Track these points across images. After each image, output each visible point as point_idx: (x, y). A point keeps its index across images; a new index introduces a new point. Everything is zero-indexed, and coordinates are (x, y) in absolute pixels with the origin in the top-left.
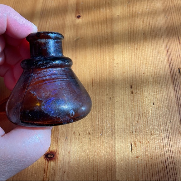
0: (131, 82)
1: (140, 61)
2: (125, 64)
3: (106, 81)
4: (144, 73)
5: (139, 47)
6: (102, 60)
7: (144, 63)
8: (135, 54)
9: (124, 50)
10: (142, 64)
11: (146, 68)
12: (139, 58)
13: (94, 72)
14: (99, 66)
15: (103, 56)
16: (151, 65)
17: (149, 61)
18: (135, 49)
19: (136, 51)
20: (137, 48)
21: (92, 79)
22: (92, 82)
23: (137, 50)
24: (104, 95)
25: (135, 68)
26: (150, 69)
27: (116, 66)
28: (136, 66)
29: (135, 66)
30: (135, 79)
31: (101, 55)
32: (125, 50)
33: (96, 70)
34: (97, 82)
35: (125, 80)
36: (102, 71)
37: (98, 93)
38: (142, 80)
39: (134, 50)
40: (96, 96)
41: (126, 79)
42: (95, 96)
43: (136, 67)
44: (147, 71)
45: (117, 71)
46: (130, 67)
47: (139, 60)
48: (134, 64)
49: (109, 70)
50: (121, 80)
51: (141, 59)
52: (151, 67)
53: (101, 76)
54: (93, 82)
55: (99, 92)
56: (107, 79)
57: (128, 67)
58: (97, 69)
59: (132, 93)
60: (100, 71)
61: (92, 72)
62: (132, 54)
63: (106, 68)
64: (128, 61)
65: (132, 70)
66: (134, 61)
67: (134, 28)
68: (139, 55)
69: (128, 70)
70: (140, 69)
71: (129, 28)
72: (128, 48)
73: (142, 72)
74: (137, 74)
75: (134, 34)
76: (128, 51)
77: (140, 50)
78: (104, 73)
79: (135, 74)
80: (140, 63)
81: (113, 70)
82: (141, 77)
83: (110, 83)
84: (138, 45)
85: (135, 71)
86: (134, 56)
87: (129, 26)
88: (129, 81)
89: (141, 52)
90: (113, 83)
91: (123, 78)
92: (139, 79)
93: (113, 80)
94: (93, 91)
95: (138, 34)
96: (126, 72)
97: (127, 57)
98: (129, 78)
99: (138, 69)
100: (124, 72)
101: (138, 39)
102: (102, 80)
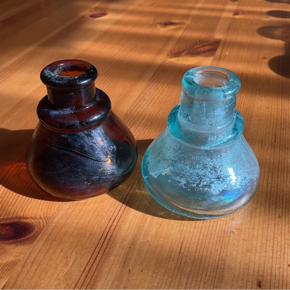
0: (261, 274)
1: (283, 240)
2: (253, 236)
3: (209, 254)
4: (289, 266)
5: (284, 214)
8: (275, 224)
9: (255, 210)
10: (286, 246)
12: (283, 234)
18: (277, 216)
19: (277, 220)
20: (281, 215)
21: (181, 240)
22: (180, 245)
23: (280, 219)
24: (199, 279)
27: (235, 232)
28: (275, 247)
29: (272, 245)
30: (270, 271)
32: (258, 210)
34: (190, 250)
35: (249, 266)
36: (206, 232)
37: (188, 272)
38: (283, 277)
39: (274, 216)
40: (182, 277)
41: (251, 264)
42: (179, 276)
43: (275, 250)
45: (235, 241)
46: (263, 243)
47: (283, 237)
48: (272, 241)
49: (219, 235)
50: (240, 263)
51: (287, 237)
53: (201, 240)
54: (183, 246)
55: (190, 271)
56: (213, 251)
57: (259, 243)
62: (270, 222)
63: (214, 229)
64: (260, 232)
65: (266, 252)
66: (272, 237)
67: (279, 180)
68: (283, 228)
69: (258, 248)
70: (282, 256)
71: (270, 178)
72: (263, 209)
73: (286, 262)
74: (274, 262)
75: (279, 191)
76: (262, 214)
77: (287, 221)
78: (208, 238)
79: (271, 260)
80: (283, 242)
81: (227, 239)
82: (281, 271)
83: (217, 261)
84: (283, 211)
85: (271, 255)
86: (273, 225)
87: (270, 174)
88: (256, 270)
89: (287, 224)
90: (223, 262)
91: (246, 260)
92: (277, 274)
93: (224, 258)
94: (178, 265)
95: (285, 192)
96: (254, 252)
97: (259, 224)
98: (257, 263)
99: (279, 253)
100: (250, 249)
101: (284, 201)
102: (202, 249)
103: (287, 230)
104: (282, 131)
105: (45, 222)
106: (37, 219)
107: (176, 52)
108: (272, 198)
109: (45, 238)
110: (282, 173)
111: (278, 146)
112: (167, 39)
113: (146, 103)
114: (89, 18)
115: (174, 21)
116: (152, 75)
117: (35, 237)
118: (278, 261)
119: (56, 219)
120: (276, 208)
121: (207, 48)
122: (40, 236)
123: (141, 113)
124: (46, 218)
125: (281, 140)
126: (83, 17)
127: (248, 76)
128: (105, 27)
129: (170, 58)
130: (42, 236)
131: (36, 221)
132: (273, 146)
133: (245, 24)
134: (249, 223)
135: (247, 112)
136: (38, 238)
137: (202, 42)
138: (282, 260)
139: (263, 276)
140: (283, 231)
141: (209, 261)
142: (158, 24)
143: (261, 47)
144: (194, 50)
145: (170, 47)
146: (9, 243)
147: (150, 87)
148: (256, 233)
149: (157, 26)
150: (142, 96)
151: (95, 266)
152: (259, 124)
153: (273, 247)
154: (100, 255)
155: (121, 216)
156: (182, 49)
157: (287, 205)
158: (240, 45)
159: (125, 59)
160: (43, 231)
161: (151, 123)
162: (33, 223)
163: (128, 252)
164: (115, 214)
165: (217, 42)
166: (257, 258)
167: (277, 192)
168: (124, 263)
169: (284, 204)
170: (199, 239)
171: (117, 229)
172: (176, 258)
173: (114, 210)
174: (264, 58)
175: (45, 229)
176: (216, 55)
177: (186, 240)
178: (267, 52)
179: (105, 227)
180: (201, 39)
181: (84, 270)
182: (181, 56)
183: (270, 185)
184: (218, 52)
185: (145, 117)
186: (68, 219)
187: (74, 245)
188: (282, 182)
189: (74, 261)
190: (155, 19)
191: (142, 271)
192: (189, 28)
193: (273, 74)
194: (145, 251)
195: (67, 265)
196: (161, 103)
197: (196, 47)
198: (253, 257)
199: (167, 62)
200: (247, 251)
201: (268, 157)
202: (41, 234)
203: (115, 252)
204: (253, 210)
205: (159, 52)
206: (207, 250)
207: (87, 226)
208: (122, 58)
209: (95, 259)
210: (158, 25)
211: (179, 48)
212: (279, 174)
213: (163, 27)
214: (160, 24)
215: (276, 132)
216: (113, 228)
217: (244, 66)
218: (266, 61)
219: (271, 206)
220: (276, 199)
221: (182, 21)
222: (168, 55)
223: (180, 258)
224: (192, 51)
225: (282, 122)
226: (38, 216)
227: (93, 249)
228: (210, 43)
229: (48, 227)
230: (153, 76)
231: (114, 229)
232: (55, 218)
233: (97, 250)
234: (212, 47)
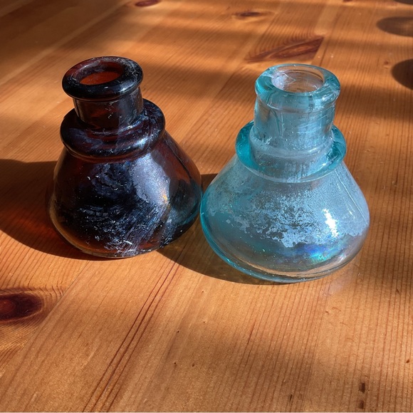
0: (366, 372)
1: (401, 325)
2: (356, 318)
3: (291, 343)
4: (408, 362)
5: (404, 287)
8: (389, 302)
9: (362, 281)
10: (405, 334)
12: (401, 316)
18: (394, 290)
19: (393, 296)
20: (399, 289)
21: (252, 322)
22: (249, 330)
23: (398, 295)
24: (275, 378)
25: (385, 338)
27: (330, 312)
28: (389, 334)
29: (384, 331)
30: (378, 369)
32: (365, 282)
34: (264, 336)
35: (349, 361)
36: (288, 312)
37: (259, 368)
38: (398, 378)
39: (389, 291)
40: (251, 375)
41: (352, 358)
42: (246, 373)
43: (388, 338)
45: (330, 326)
46: (370, 329)
47: (401, 321)
48: (384, 326)
49: (307, 316)
50: (336, 356)
51: (406, 320)
53: (280, 323)
54: (254, 332)
55: (263, 366)
56: (297, 339)
57: (365, 329)
58: (276, 302)
60: (282, 308)
62: (383, 299)
63: (300, 308)
64: (368, 313)
65: (374, 341)
66: (385, 320)
67: (399, 239)
68: (402, 307)
69: (364, 336)
70: (398, 347)
71: (386, 236)
72: (373, 281)
73: (403, 357)
74: (386, 357)
75: (398, 254)
76: (371, 287)
77: (408, 298)
78: (291, 320)
79: (381, 353)
80: (400, 328)
81: (319, 321)
82: (396, 369)
83: (302, 352)
84: (403, 283)
85: (382, 346)
86: (387, 304)
87: (387, 231)
88: (359, 367)
89: (407, 302)
90: (311, 355)
91: (344, 352)
92: (390, 373)
93: (312, 348)
94: (246, 357)
95: (407, 256)
96: (357, 340)
97: (366, 302)
98: (361, 357)
99: (393, 344)
100: (351, 337)
101: (405, 269)
102: (281, 336)
103: (407, 310)
104: (407, 167)
105: (58, 295)
106: (47, 290)
107: (258, 54)
108: (387, 265)
109: (57, 317)
110: (405, 229)
111: (401, 190)
112: (245, 37)
113: (210, 128)
114: (134, 6)
115: (256, 10)
116: (220, 88)
117: (44, 316)
118: (392, 355)
119: (74, 291)
120: (393, 278)
121: (302, 49)
122: (50, 314)
123: (201, 142)
124: (61, 290)
125: (406, 180)
126: (125, 6)
127: (361, 89)
128: (156, 20)
129: (249, 63)
130: (53, 314)
131: (47, 293)
132: (393, 191)
133: (360, 14)
134: (351, 300)
135: (358, 141)
136: (48, 317)
137: (296, 41)
138: (398, 354)
139: (368, 376)
140: (402, 312)
141: (291, 353)
142: (233, 14)
143: (382, 48)
144: (284, 52)
145: (249, 48)
146: (7, 324)
147: (217, 105)
148: (361, 315)
149: (231, 18)
150: (205, 117)
151: (126, 357)
152: (374, 159)
153: (386, 335)
154: (134, 343)
155: (167, 288)
156: (267, 51)
157: (410, 274)
158: (351, 46)
159: (183, 65)
160: (56, 307)
161: (216, 156)
162: (42, 297)
163: (175, 339)
164: (159, 285)
165: (318, 40)
166: (361, 350)
167: (395, 256)
168: (169, 353)
169: (405, 273)
170: (277, 321)
171: (160, 305)
172: (243, 348)
173: (158, 279)
174: (387, 63)
175: (58, 304)
176: (315, 58)
177: (259, 322)
178: (390, 54)
179: (143, 303)
180: (294, 37)
181: (111, 362)
182: (265, 61)
183: (386, 246)
184: (319, 55)
185: (207, 147)
186: (91, 291)
187: (99, 328)
188: (403, 242)
189: (97, 350)
190: (229, 8)
191: (193, 366)
192: (277, 21)
193: (398, 86)
194: (199, 337)
195: (88, 355)
196: (232, 128)
197: (287, 47)
198: (355, 348)
199: (243, 69)
200: (347, 339)
201: (385, 206)
202: (53, 311)
203: (156, 338)
204: (358, 281)
205: (233, 55)
206: (289, 337)
207: (118, 300)
208: (178, 64)
209: (128, 348)
210: (233, 17)
211: (263, 48)
212: (400, 230)
213: (240, 19)
214: (237, 14)
215: (398, 169)
216: (154, 304)
217: (357, 75)
218: (389, 67)
219: (385, 275)
220: (394, 266)
221: (268, 10)
222: (245, 59)
223: (249, 347)
224: (280, 54)
225: (408, 156)
226: (49, 287)
227: (125, 334)
228: (307, 41)
229: (62, 302)
230: (222, 89)
231: (157, 306)
232: (72, 289)
233: (131, 335)
234: (310, 48)
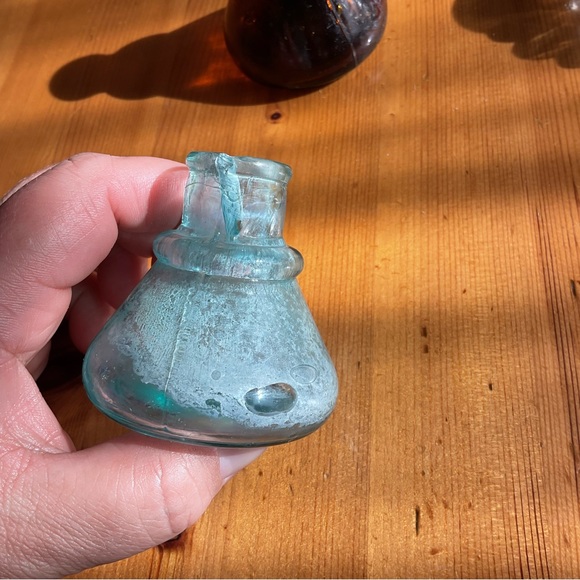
0: (425, 316)
1: (453, 254)
2: (407, 262)
3: (348, 312)
4: (465, 291)
5: (450, 211)
6: (339, 247)
7: (467, 259)
8: (438, 233)
9: (406, 218)
10: (458, 263)
11: (473, 274)
12: (452, 245)
13: (312, 281)
14: (330, 266)
15: (342, 235)
16: (487, 268)
17: (481, 255)
18: (441, 217)
19: (441, 224)
20: (446, 214)
23: (446, 221)
25: (439, 275)
26: (483, 280)
27: (380, 265)
28: (441, 269)
29: (436, 267)
30: (436, 309)
31: (337, 232)
32: (410, 218)
33: (318, 276)
34: (320, 314)
35: (407, 310)
36: (338, 281)
38: (457, 311)
39: (436, 220)
41: (409, 306)
43: (442, 273)
44: (473, 284)
45: (383, 280)
46: (422, 270)
47: (452, 250)
48: (436, 261)
49: (358, 278)
50: (393, 309)
51: (457, 248)
52: (488, 274)
53: (332, 295)
56: (353, 305)
57: (418, 271)
58: (324, 273)
59: (426, 350)
60: (331, 278)
61: (307, 283)
62: (431, 232)
63: (350, 272)
64: (418, 253)
65: (428, 281)
66: (436, 254)
67: (440, 152)
68: (452, 234)
69: (417, 279)
70: (453, 279)
71: (425, 154)
72: (418, 213)
73: (459, 288)
74: (442, 294)
75: (440, 172)
76: (418, 222)
77: (456, 221)
78: (343, 287)
79: (437, 291)
80: (453, 258)
81: (370, 279)
82: (454, 303)
83: (360, 317)
84: (450, 206)
85: (437, 283)
86: (435, 237)
87: (425, 147)
88: (417, 313)
89: (456, 226)
90: (370, 317)
91: (401, 303)
92: (448, 309)
93: (369, 310)
95: (450, 172)
96: (411, 286)
97: (414, 241)
98: (418, 303)
99: (448, 278)
100: (405, 285)
101: (450, 188)
102: (337, 308)
103: (457, 236)
108: (430, 190)
110: (444, 137)
111: (434, 85)
118: (448, 290)
120: (438, 204)
125: (438, 68)
134: (399, 244)
138: (453, 287)
139: (428, 319)
140: (452, 240)
141: (350, 322)
148: (411, 257)
152: (398, 48)
153: (439, 271)
157: (455, 193)
166: (417, 295)
167: (437, 176)
169: (450, 193)
170: (330, 294)
183: (426, 167)
188: (444, 155)
198: (411, 295)
200: (401, 288)
201: (418, 113)
204: (403, 220)
206: (345, 306)
212: (439, 140)
219: (430, 203)
220: (437, 188)
